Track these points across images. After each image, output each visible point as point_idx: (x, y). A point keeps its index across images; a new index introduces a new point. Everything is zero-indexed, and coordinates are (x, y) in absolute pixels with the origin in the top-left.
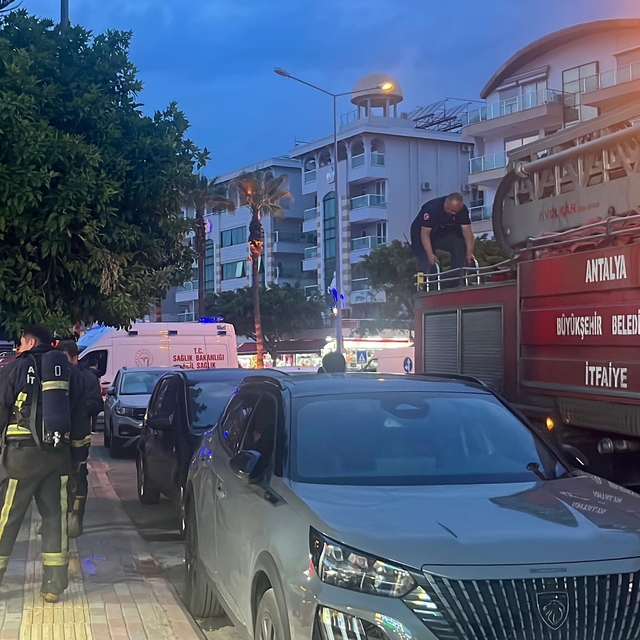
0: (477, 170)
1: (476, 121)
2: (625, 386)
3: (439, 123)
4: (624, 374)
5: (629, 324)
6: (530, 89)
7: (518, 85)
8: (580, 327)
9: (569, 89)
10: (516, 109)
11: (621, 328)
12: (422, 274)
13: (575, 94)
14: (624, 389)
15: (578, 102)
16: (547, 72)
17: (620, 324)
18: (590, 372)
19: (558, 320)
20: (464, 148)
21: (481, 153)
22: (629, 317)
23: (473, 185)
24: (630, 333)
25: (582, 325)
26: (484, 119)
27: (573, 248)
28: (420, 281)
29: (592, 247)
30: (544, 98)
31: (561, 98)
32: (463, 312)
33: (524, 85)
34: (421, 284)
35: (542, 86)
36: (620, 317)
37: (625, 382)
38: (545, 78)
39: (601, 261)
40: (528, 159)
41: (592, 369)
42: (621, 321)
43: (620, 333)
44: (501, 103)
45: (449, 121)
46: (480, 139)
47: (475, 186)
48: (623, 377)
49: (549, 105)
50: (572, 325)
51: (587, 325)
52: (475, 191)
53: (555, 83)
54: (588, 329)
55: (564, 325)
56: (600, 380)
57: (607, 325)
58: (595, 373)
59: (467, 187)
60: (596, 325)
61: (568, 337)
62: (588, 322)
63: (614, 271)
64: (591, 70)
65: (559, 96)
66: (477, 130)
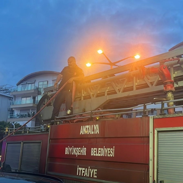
0: (13, 104)
1: (14, 91)
2: (96, 177)
3: (4, 90)
4: (95, 172)
5: (99, 152)
6: (30, 85)
7: (27, 84)
8: (76, 152)
9: (40, 87)
10: (26, 90)
11: (95, 153)
12: (8, 128)
13: (41, 88)
14: (95, 178)
15: (42, 90)
16: (35, 81)
17: (95, 152)
18: (79, 170)
19: (66, 148)
20: (10, 98)
21: (15, 100)
22: (99, 149)
23: (11, 108)
24: (99, 155)
25: (77, 151)
26: (17, 91)
27: (75, 121)
28: (7, 131)
29: (82, 121)
30: (33, 88)
31: (38, 89)
32: (24, 143)
33: (28, 84)
34: (7, 132)
35: (33, 85)
36: (95, 149)
37: (95, 175)
38: (34, 83)
39: (87, 127)
40: (52, 91)
41: (80, 169)
42: (95, 150)
43: (95, 155)
44: (22, 87)
45: (7, 90)
46: (14, 96)
47: (12, 109)
48: (95, 173)
49: (35, 90)
50: (72, 151)
51: (79, 151)
52: (11, 110)
53: (36, 85)
54: (80, 152)
55: (69, 151)
56: (84, 173)
57: (89, 152)
58: (81, 170)
59: (9, 109)
60: (83, 151)
61: (70, 155)
62: (80, 150)
63: (93, 130)
64: (46, 83)
65: (37, 88)
66: (14, 93)
